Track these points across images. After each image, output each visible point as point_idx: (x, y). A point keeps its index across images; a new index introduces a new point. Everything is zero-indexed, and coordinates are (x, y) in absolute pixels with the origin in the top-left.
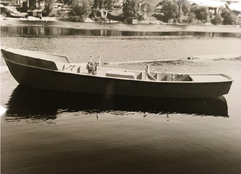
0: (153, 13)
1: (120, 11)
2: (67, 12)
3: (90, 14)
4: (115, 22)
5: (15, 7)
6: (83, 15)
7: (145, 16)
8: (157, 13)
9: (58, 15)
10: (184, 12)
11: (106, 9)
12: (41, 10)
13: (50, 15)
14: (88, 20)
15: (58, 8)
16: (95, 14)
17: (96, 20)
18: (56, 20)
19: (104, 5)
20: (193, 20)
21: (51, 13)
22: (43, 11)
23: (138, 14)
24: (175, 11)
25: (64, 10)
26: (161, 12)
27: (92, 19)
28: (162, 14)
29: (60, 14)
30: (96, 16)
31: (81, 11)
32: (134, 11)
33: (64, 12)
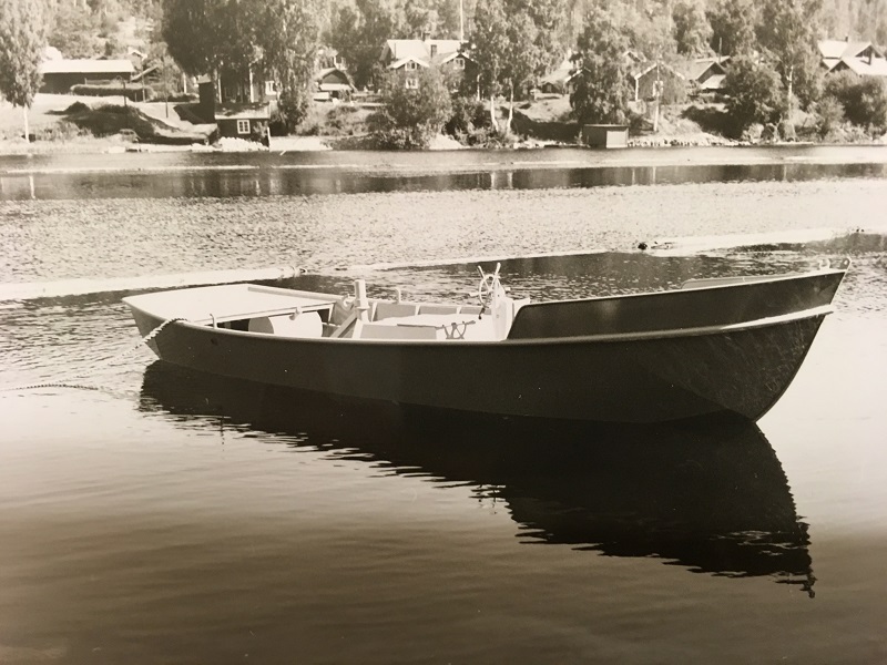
0: (686, 107)
1: (562, 105)
2: (363, 114)
3: (447, 119)
4: (542, 144)
5: (171, 105)
6: (423, 123)
7: (656, 118)
8: (701, 107)
9: (329, 129)
10: (801, 96)
11: (508, 100)
12: (264, 114)
13: (299, 129)
14: (441, 141)
15: (331, 100)
16: (466, 118)
17: (472, 140)
18: (324, 148)
19: (501, 82)
20: (832, 125)
21: (303, 123)
22: (273, 116)
23: (628, 113)
24: (766, 93)
25: (353, 110)
26: (717, 100)
27: (457, 138)
28: (720, 107)
29: (337, 125)
30: (470, 126)
31: (412, 109)
32: (613, 100)
33: (351, 118)
